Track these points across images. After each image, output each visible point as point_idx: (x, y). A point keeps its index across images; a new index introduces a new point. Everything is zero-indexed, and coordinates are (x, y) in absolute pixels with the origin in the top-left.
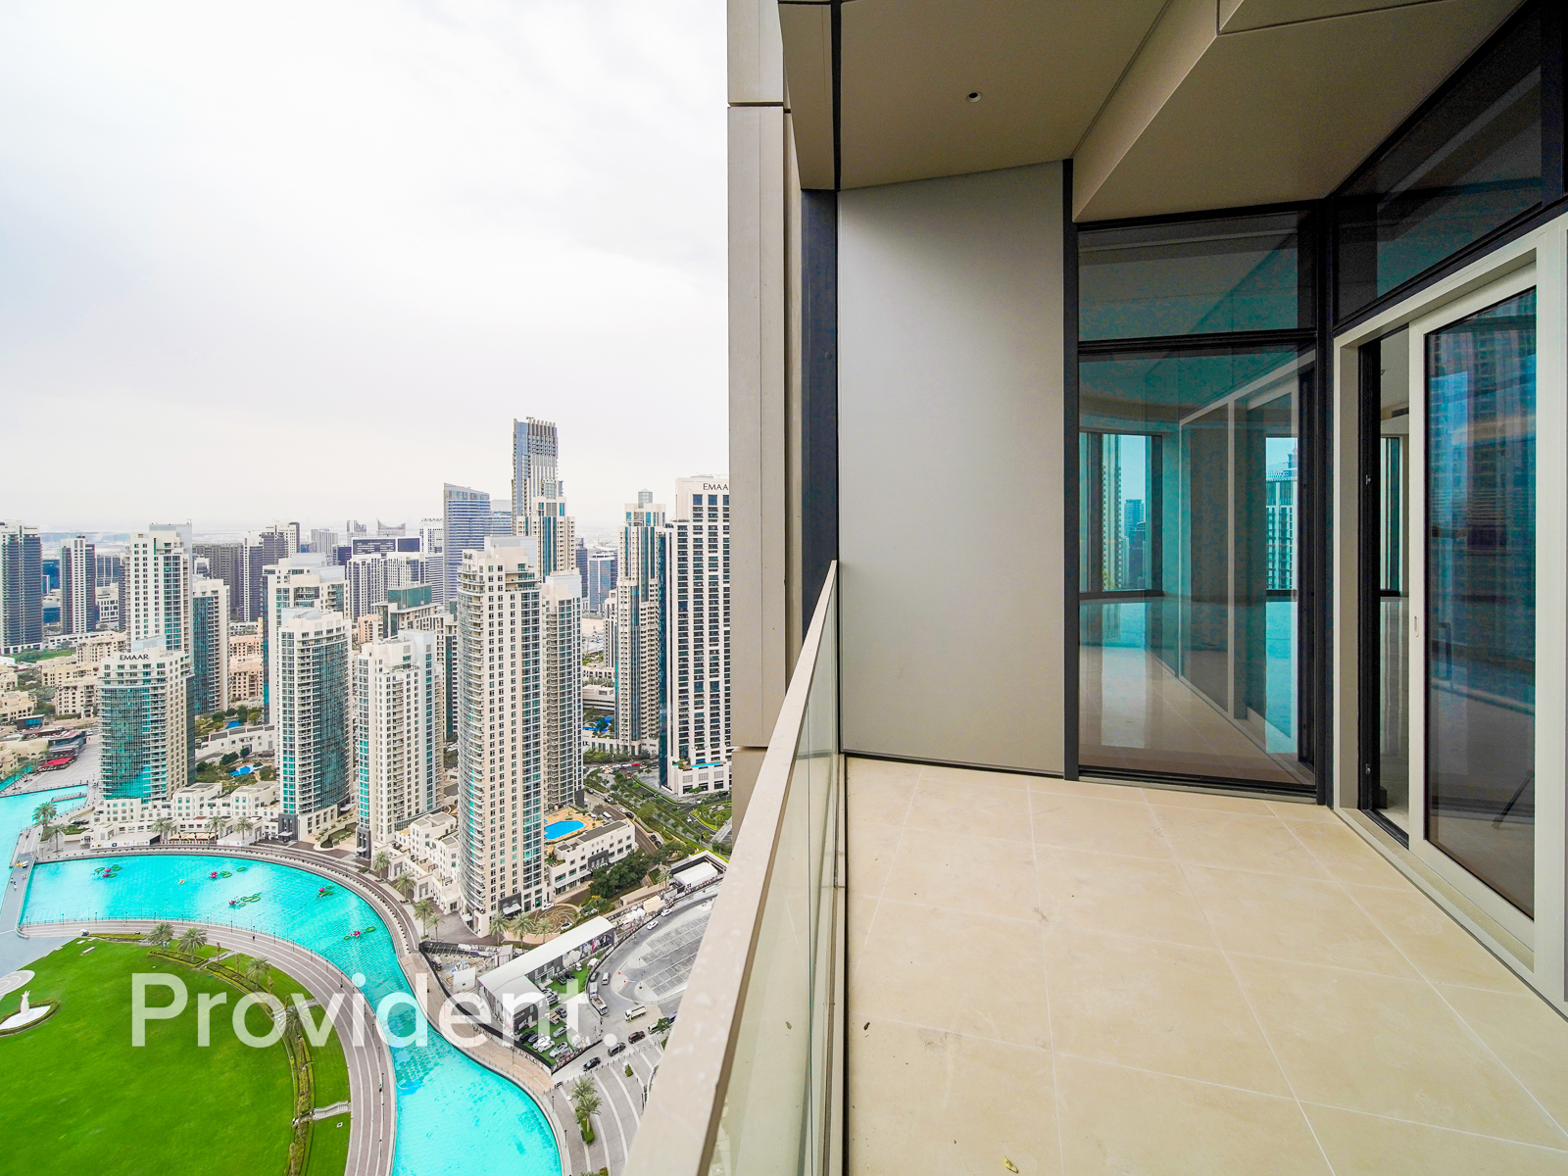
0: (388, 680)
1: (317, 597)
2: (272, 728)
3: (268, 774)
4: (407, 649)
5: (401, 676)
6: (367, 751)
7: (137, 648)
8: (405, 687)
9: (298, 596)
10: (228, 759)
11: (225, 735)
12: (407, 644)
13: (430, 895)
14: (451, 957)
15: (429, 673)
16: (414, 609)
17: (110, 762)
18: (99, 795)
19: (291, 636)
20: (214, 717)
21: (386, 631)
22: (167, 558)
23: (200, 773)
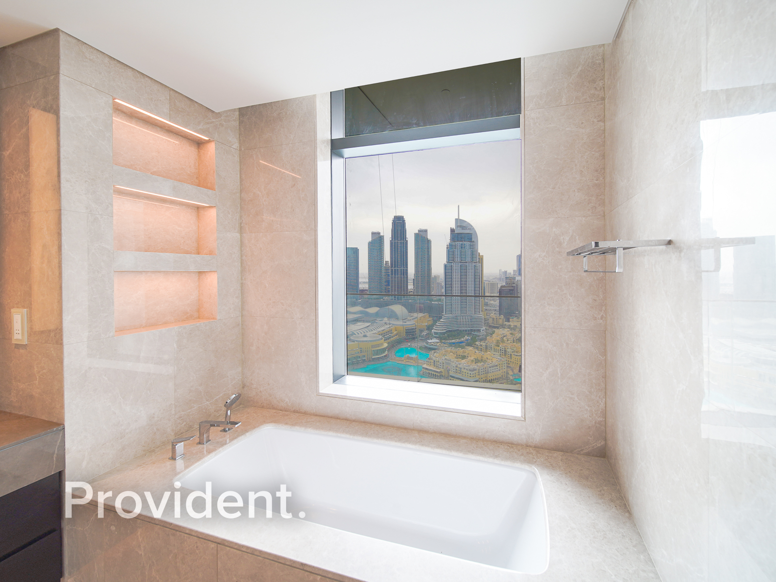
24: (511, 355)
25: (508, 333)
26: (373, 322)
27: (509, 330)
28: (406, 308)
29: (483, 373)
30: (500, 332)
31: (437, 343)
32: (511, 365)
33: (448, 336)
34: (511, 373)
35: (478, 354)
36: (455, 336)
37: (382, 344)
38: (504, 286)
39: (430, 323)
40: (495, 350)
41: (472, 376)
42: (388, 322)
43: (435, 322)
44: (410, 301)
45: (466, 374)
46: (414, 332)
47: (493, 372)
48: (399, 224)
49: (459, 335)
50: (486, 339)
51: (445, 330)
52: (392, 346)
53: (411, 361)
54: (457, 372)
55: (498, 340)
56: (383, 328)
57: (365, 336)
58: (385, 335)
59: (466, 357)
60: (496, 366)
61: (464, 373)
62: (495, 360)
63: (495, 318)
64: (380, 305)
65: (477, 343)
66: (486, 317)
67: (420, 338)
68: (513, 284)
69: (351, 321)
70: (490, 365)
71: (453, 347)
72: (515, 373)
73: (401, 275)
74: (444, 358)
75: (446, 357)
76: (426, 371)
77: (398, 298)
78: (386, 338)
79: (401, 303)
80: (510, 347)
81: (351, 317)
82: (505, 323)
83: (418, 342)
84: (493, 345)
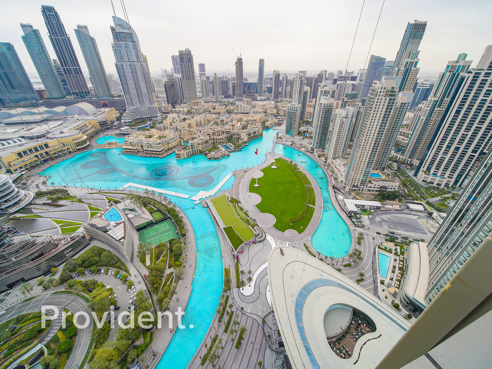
0: (341, 120)
1: (329, 94)
2: (313, 127)
3: (311, 138)
4: (348, 112)
5: (344, 120)
6: (331, 138)
7: (293, 102)
8: (344, 123)
9: (325, 93)
10: (304, 132)
11: (304, 126)
12: (348, 111)
13: (337, 177)
14: (338, 192)
15: (351, 120)
16: (351, 100)
17: (287, 127)
18: (284, 133)
19: (322, 104)
20: (303, 122)
21: (342, 106)
22: (301, 80)
23: (299, 133)
24: (180, 130)
25: (176, 116)
26: (65, 119)
27: (176, 114)
28: (93, 105)
29: (165, 144)
30: (170, 116)
31: (128, 129)
32: (181, 136)
33: (136, 123)
34: (182, 141)
35: (161, 133)
36: (140, 123)
37: (81, 137)
38: (167, 82)
39: (118, 115)
40: (170, 129)
41: (159, 147)
42: (79, 118)
43: (121, 114)
44: (94, 98)
45: (155, 147)
46: (106, 124)
47: (172, 142)
48: (51, 16)
49: (143, 122)
50: (162, 122)
51: (131, 119)
52: (91, 137)
53: (112, 145)
54: (149, 147)
55: (170, 122)
56: (77, 124)
57: (62, 133)
58: (81, 129)
59: (152, 136)
60: (173, 138)
61: (153, 147)
62: (171, 135)
63: (165, 106)
64: (67, 104)
65: (157, 125)
66: (159, 106)
67: (114, 127)
68: (173, 80)
69: (41, 121)
70: (169, 139)
71: (141, 131)
72: (185, 140)
73: (76, 74)
74: (137, 139)
75: (138, 138)
76: (126, 150)
77: (81, 96)
78: (83, 132)
79: (85, 100)
80: (179, 125)
81: (38, 118)
82: (173, 109)
83: (112, 131)
84: (168, 126)
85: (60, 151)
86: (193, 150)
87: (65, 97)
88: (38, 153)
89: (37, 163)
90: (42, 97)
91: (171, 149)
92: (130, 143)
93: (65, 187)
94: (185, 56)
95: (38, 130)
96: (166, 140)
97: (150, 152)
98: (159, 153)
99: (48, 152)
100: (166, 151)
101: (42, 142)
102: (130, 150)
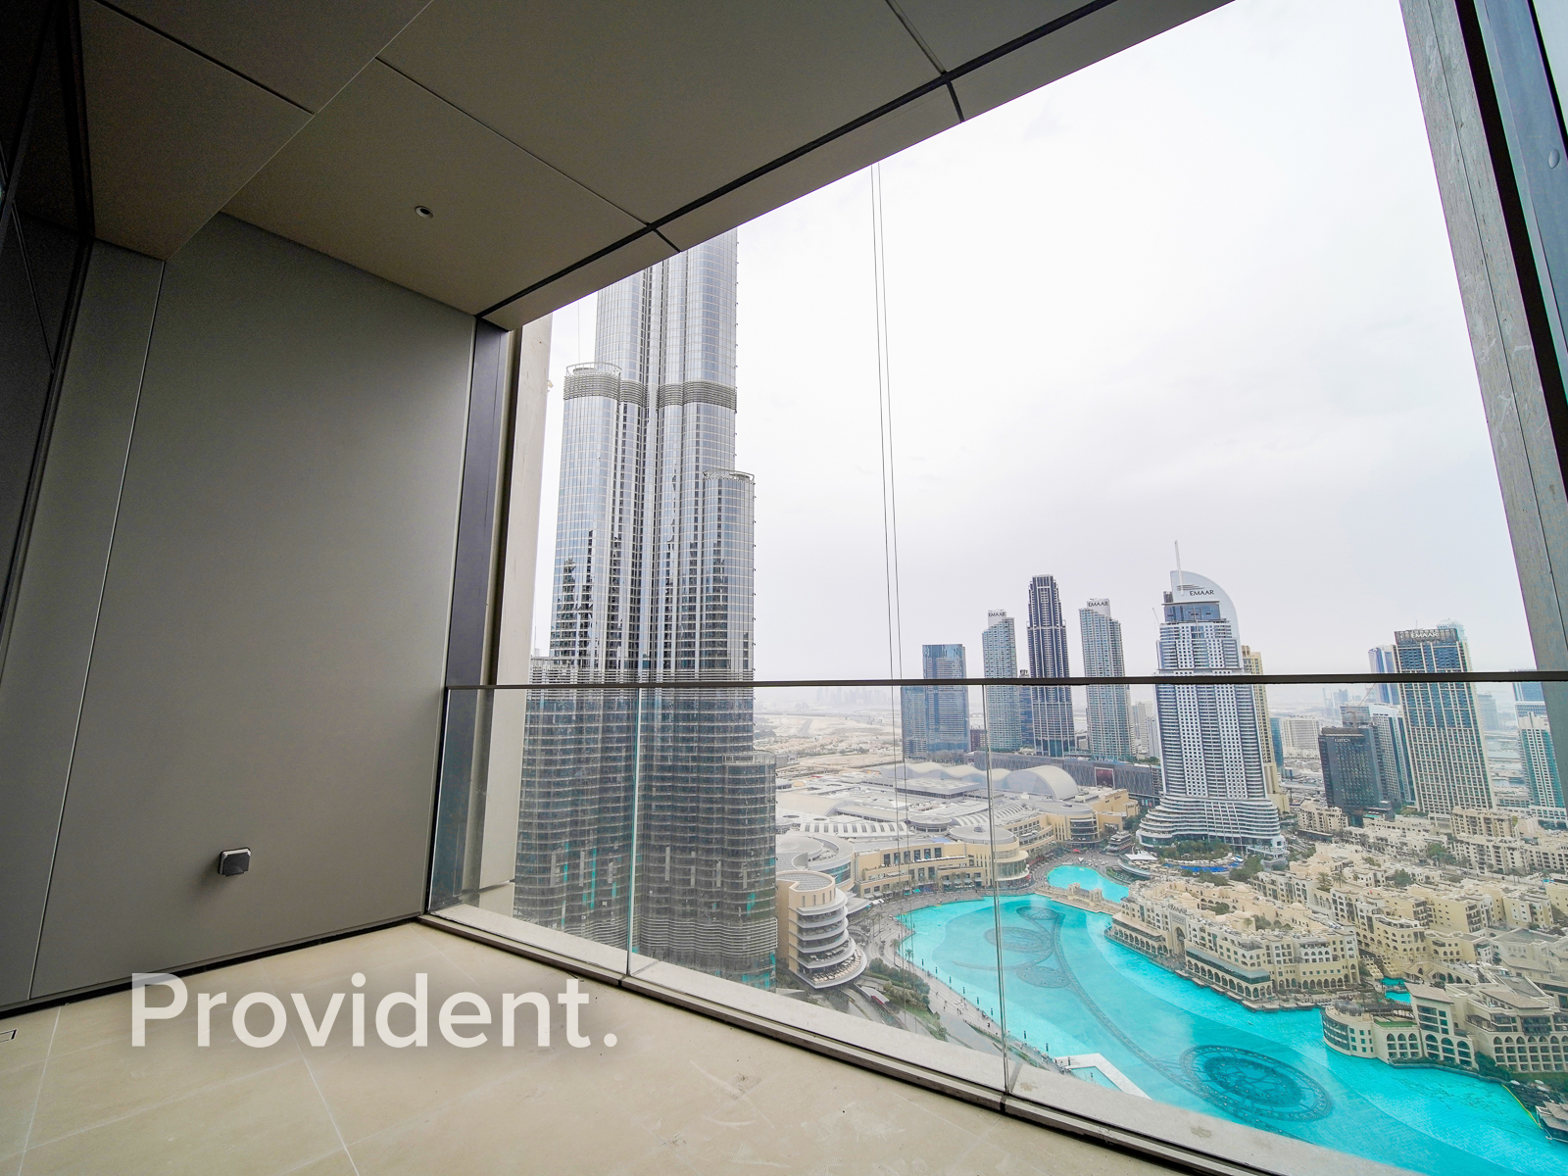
24: (1370, 919)
25: (1357, 858)
26: (996, 800)
27: (1359, 848)
28: (1071, 775)
29: (1281, 958)
30: (1331, 852)
31: (1150, 862)
32: (1373, 949)
33: (1180, 850)
34: (1375, 972)
35: (1266, 907)
36: (1198, 850)
37: (1014, 852)
38: (1334, 730)
39: (1134, 812)
40: (1318, 901)
41: (1248, 960)
42: (1029, 803)
43: (1144, 810)
44: (1080, 759)
45: (1232, 954)
46: (1090, 831)
47: (1314, 961)
48: (1044, 594)
49: (1212, 850)
50: (1287, 868)
51: (1169, 832)
52: (1039, 859)
53: (1087, 901)
54: (1204, 945)
55: (1322, 874)
56: (1017, 816)
57: (979, 829)
58: (1024, 833)
59: (1231, 909)
60: (1324, 945)
61: (1224, 951)
62: (1317, 928)
63: (1316, 812)
64: (1015, 765)
65: (1261, 875)
66: (1289, 808)
67: (1108, 847)
68: (1364, 724)
69: (953, 796)
70: (1303, 940)
71: (1192, 880)
72: (1392, 974)
73: (1057, 700)
74: (1166, 903)
75: (1172, 901)
76: (1123, 930)
77: (1052, 750)
78: (1026, 839)
79: (1059, 762)
80: (1364, 895)
81: (951, 787)
82: (1348, 828)
83: (1101, 856)
84: (1311, 887)
85: (958, 875)
86: (1430, 1038)
87: (1017, 750)
88: (915, 866)
89: (906, 889)
90: (976, 745)
91: (1311, 987)
92: (1142, 907)
93: (929, 975)
94: (1427, 648)
95: (940, 811)
96: (1288, 939)
97: (1207, 967)
98: (1244, 984)
99: (936, 869)
100: (1280, 990)
101: (935, 840)
102: (1134, 935)
